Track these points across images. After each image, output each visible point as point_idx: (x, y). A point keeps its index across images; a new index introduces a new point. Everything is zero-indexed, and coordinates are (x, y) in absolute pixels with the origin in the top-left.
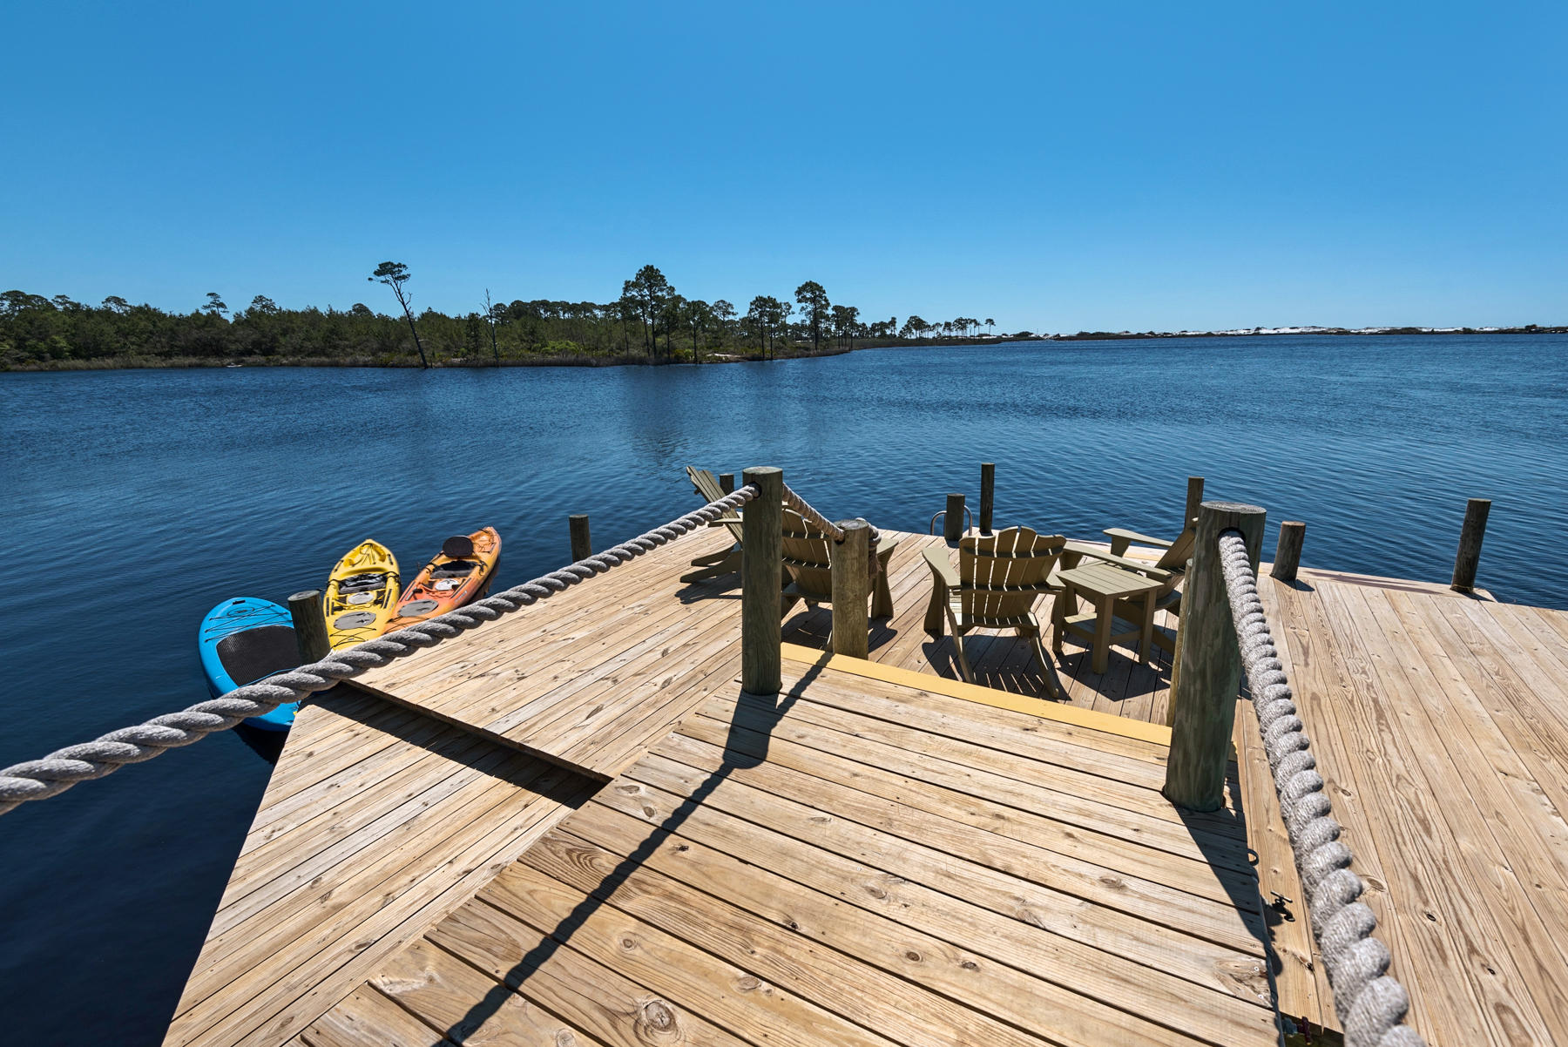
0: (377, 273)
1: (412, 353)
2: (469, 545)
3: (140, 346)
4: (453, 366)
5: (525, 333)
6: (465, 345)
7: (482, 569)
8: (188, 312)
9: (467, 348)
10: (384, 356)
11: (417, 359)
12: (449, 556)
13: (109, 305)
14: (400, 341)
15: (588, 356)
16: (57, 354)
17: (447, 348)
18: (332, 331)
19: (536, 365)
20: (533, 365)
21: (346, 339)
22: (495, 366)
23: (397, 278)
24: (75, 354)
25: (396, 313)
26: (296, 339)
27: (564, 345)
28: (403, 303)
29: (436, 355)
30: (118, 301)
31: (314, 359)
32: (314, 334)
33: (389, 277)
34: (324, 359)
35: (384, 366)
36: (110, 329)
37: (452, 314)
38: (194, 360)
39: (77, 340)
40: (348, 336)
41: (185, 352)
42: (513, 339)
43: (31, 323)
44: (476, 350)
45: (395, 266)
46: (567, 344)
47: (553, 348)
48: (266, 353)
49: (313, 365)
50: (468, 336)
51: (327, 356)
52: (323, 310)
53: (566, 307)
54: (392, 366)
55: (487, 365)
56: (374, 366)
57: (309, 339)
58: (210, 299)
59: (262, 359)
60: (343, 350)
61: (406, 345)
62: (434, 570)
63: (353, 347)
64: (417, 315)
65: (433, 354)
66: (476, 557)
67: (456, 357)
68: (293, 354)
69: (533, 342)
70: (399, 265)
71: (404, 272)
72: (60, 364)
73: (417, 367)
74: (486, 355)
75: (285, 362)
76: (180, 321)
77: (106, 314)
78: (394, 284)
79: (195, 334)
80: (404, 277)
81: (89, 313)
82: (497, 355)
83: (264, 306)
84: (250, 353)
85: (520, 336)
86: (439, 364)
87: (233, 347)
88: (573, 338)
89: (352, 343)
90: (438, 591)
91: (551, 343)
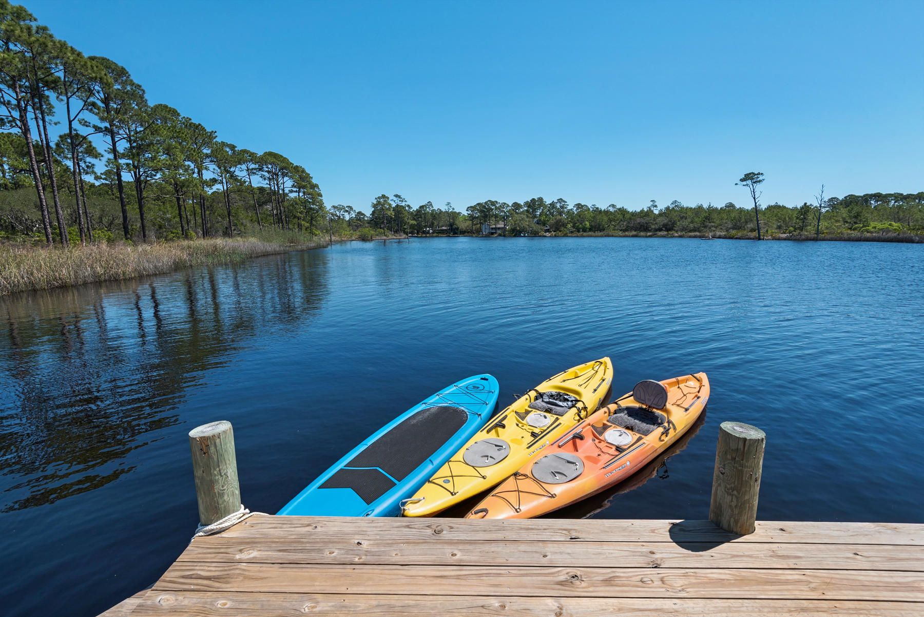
0: (742, 180)
1: (752, 230)
2: (662, 395)
3: (615, 226)
4: (779, 239)
5: (850, 216)
6: (794, 225)
7: (666, 432)
8: (638, 210)
9: (794, 227)
10: (733, 232)
11: (755, 234)
12: (637, 399)
13: (609, 208)
14: (746, 222)
15: (912, 234)
16: (584, 230)
17: (779, 227)
18: (706, 218)
19: (853, 240)
20: (850, 240)
21: (713, 222)
22: (815, 240)
23: (754, 182)
24: (590, 230)
25: (749, 205)
26: (685, 223)
27: (887, 225)
28: (754, 198)
29: (770, 232)
30: (613, 206)
31: (692, 234)
32: (696, 220)
33: (749, 182)
34: (698, 234)
35: (731, 238)
36: (606, 219)
37: (790, 205)
38: (634, 233)
39: (593, 224)
40: (715, 220)
41: (632, 229)
42: (837, 221)
43: (580, 216)
44: (801, 229)
45: (756, 174)
46: (890, 225)
47: (875, 228)
48: (668, 230)
49: (690, 237)
50: (797, 218)
51: (699, 231)
52: (705, 206)
53: (898, 197)
54: (737, 238)
55: (808, 239)
56: (725, 237)
57: (692, 222)
58: (652, 203)
59: (665, 233)
60: (710, 228)
61: (750, 225)
62: (615, 412)
63: (716, 227)
64: (764, 207)
65: (767, 231)
66: (667, 411)
67: (784, 233)
68: (682, 230)
69: (856, 223)
70: (759, 174)
71: (761, 178)
72: (585, 234)
73: (753, 239)
74: (810, 231)
75: (676, 235)
76: (634, 214)
77: (606, 212)
78: (751, 186)
79: (638, 220)
80: (760, 181)
81: (600, 212)
82: (818, 232)
83: (676, 206)
84: (660, 230)
85: (844, 219)
86: (770, 237)
87: (653, 227)
88: (899, 220)
89: (716, 225)
90: (605, 441)
91: (873, 224)
